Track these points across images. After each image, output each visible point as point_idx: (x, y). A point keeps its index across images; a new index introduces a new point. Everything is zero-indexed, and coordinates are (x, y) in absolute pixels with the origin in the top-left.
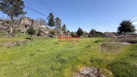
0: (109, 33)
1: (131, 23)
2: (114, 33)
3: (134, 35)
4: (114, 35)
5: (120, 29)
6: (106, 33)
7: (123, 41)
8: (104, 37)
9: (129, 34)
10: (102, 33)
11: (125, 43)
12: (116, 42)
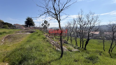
0: (19, 25)
1: (32, 20)
2: (23, 26)
3: (34, 27)
4: (23, 27)
5: (26, 22)
6: (16, 25)
7: (27, 32)
8: (14, 29)
9: (32, 27)
10: (11, 25)
11: (28, 33)
12: (22, 33)
